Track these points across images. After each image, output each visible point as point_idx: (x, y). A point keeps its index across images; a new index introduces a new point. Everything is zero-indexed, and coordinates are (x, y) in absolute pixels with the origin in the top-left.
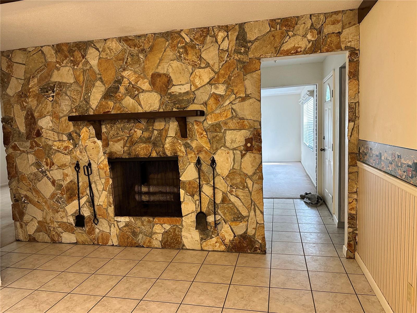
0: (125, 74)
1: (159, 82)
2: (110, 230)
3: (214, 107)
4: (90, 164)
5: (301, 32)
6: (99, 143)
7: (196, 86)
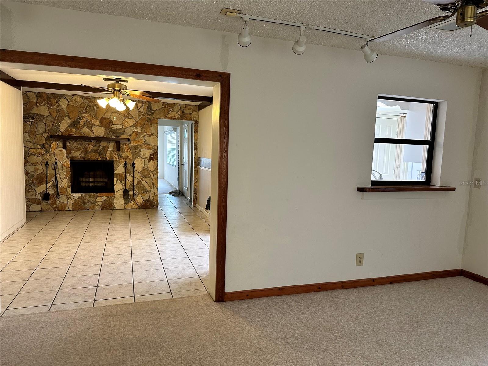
0: (84, 115)
1: (105, 122)
2: (68, 201)
3: (135, 138)
4: (56, 163)
5: (176, 110)
6: (64, 151)
7: (126, 126)
